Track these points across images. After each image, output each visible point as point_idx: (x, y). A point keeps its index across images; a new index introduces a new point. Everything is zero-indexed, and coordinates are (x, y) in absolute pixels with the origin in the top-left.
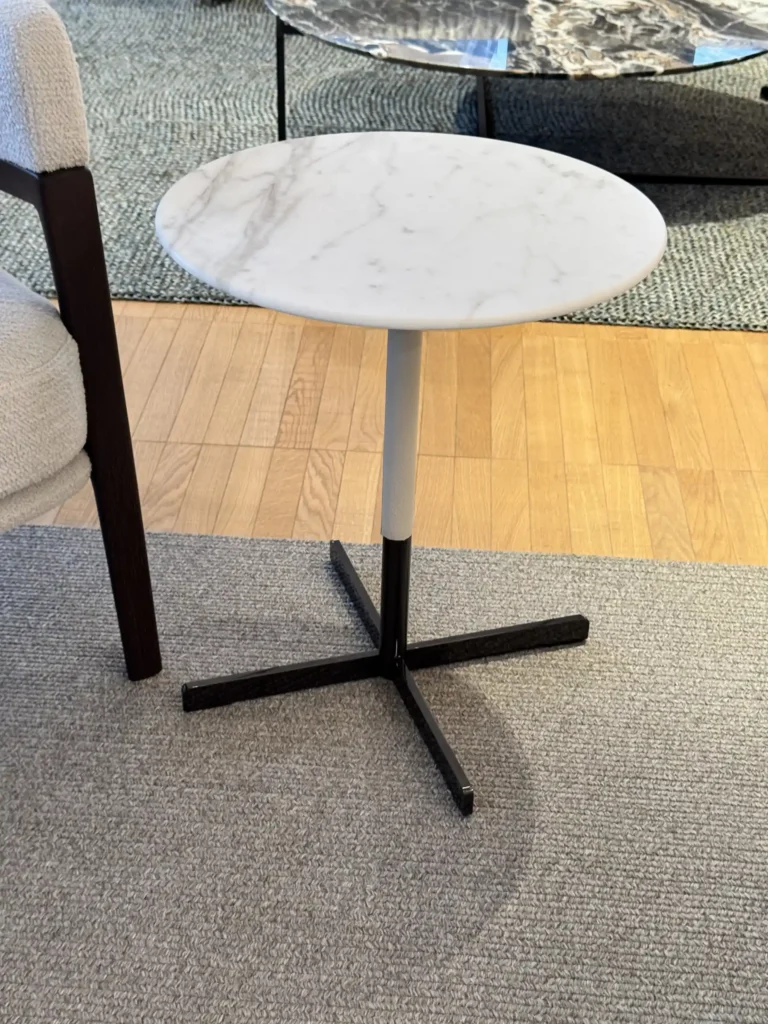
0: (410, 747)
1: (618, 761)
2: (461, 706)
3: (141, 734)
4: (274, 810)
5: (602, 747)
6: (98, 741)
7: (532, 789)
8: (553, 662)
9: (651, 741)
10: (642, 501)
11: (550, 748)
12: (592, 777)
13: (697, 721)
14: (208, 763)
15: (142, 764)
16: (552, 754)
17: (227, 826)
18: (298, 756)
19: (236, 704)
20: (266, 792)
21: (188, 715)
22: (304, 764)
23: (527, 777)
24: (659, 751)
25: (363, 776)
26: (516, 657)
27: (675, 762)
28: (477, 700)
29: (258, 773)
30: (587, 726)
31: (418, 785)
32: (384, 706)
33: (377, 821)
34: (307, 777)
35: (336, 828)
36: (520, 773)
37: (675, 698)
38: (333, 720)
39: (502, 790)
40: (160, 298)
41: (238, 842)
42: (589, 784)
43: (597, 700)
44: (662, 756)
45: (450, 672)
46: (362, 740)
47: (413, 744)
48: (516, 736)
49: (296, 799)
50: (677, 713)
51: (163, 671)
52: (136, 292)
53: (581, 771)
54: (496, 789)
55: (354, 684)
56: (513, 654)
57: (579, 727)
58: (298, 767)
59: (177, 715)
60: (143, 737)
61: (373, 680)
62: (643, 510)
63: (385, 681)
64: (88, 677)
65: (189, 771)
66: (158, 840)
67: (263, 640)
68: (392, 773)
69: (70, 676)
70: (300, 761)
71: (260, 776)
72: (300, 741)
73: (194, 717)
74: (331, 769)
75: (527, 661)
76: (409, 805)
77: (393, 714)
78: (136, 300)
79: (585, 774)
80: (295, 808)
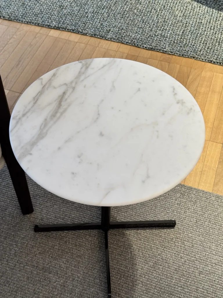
0: (101, 264)
1: (167, 285)
2: (123, 249)
3: (19, 239)
4: (50, 282)
5: (164, 277)
6: (5, 239)
7: (134, 292)
8: (160, 234)
9: (181, 279)
11: (146, 274)
12: (156, 291)
13: (200, 273)
14: (35, 256)
15: (16, 252)
16: (146, 277)
17: (34, 285)
18: (64, 260)
19: (52, 232)
20: (50, 273)
21: (36, 233)
22: (65, 264)
24: (182, 284)
25: (82, 273)
26: (149, 230)
27: (186, 290)
28: (130, 246)
29: (50, 264)
30: (162, 267)
31: (98, 281)
32: (99, 243)
33: (80, 294)
34: (65, 270)
35: (66, 294)
36: (133, 284)
37: (196, 260)
38: (80, 246)
39: (125, 290)
41: (35, 293)
42: (154, 294)
43: (169, 255)
44: (183, 286)
45: (124, 232)
46: (86, 257)
47: (102, 262)
48: (137, 266)
49: (58, 279)
50: (194, 267)
51: (34, 212)
53: (153, 287)
54: (123, 289)
55: (92, 230)
56: (148, 228)
57: (159, 266)
58: (63, 264)
59: (32, 232)
61: (98, 230)
63: (102, 231)
65: (29, 259)
66: (11, 286)
67: (69, 204)
68: (92, 274)
69: (5, 208)
70: (64, 262)
71: (50, 266)
72: (67, 253)
73: (38, 235)
74: (73, 268)
75: (151, 232)
76: (93, 290)
77: (100, 248)
79: (154, 289)
80: (57, 283)
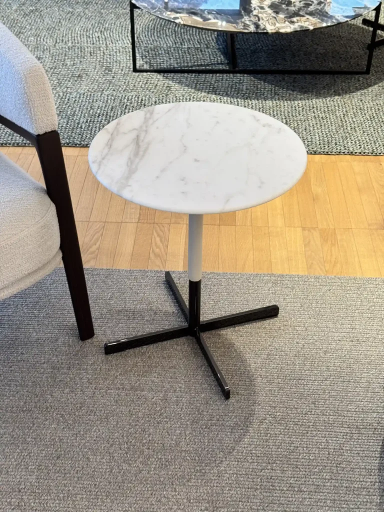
0: (203, 369)
1: (291, 372)
2: (225, 349)
3: (87, 366)
4: (146, 399)
5: (284, 365)
6: (69, 369)
7: (255, 386)
8: (264, 326)
9: (306, 362)
10: (303, 245)
11: (262, 367)
12: (280, 380)
13: (325, 352)
14: (117, 378)
15: (89, 380)
16: (263, 370)
17: (126, 407)
18: (155, 374)
19: (127, 350)
20: (143, 391)
21: (107, 356)
22: (158, 378)
23: (253, 380)
24: (309, 367)
25: (183, 383)
26: (248, 324)
27: (316, 372)
28: (231, 345)
29: (139, 383)
30: (278, 356)
31: (207, 386)
32: (191, 350)
33: (190, 403)
34: (159, 384)
35: (172, 407)
36: (250, 379)
37: (316, 342)
38: (169, 357)
39: (242, 387)
40: (81, 145)
41: (132, 414)
42: (279, 383)
43: (282, 344)
44: (310, 369)
45: (219, 332)
46: (182, 366)
47: (204, 367)
48: (248, 362)
49: (155, 394)
50: (317, 349)
51: (95, 336)
52: (70, 143)
53: (276, 377)
54: (240, 387)
55: (178, 339)
56: (246, 323)
57: (275, 356)
58: (155, 379)
59: (102, 357)
60: (88, 367)
61: (186, 337)
62: (304, 250)
63: (191, 338)
64: (63, 339)
65: (109, 383)
66: (98, 414)
67: (137, 319)
68: (196, 381)
69: (55, 339)
70: (156, 376)
71: (140, 384)
72: (156, 367)
73: (110, 357)
74: (169, 380)
75: (252, 326)
76: (203, 395)
77: (195, 353)
78: (70, 146)
79: (278, 379)
80: (155, 398)
